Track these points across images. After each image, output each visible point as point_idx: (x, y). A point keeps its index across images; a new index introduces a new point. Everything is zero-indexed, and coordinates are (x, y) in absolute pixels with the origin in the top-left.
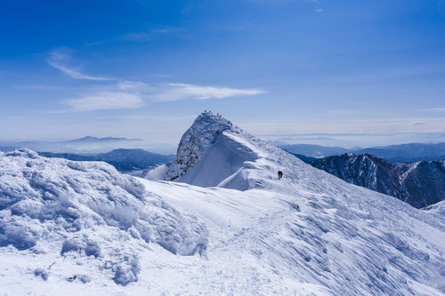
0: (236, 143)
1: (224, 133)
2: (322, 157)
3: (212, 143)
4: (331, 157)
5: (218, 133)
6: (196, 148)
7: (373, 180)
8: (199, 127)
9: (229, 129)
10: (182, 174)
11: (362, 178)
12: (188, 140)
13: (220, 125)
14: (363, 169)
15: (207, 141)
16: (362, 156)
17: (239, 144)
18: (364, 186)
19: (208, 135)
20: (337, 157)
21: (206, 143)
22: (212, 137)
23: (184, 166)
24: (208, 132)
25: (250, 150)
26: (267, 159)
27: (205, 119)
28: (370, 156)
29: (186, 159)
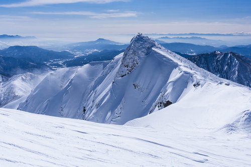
0: (162, 55)
1: (153, 49)
2: (194, 54)
3: (146, 55)
4: (202, 55)
5: (149, 48)
6: (136, 58)
7: (235, 74)
8: (137, 45)
9: (155, 46)
10: (128, 73)
11: (226, 72)
12: (131, 53)
13: (149, 43)
14: (228, 64)
15: (143, 53)
16: (227, 54)
17: (164, 56)
18: (227, 79)
19: (143, 50)
20: (207, 54)
21: (143, 55)
22: (146, 51)
23: (129, 68)
24: (143, 48)
25: (172, 60)
26: (184, 66)
27: (140, 39)
28: (234, 54)
29: (131, 64)
